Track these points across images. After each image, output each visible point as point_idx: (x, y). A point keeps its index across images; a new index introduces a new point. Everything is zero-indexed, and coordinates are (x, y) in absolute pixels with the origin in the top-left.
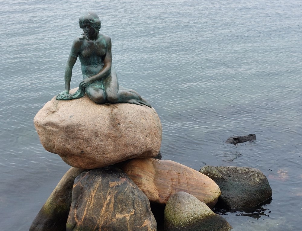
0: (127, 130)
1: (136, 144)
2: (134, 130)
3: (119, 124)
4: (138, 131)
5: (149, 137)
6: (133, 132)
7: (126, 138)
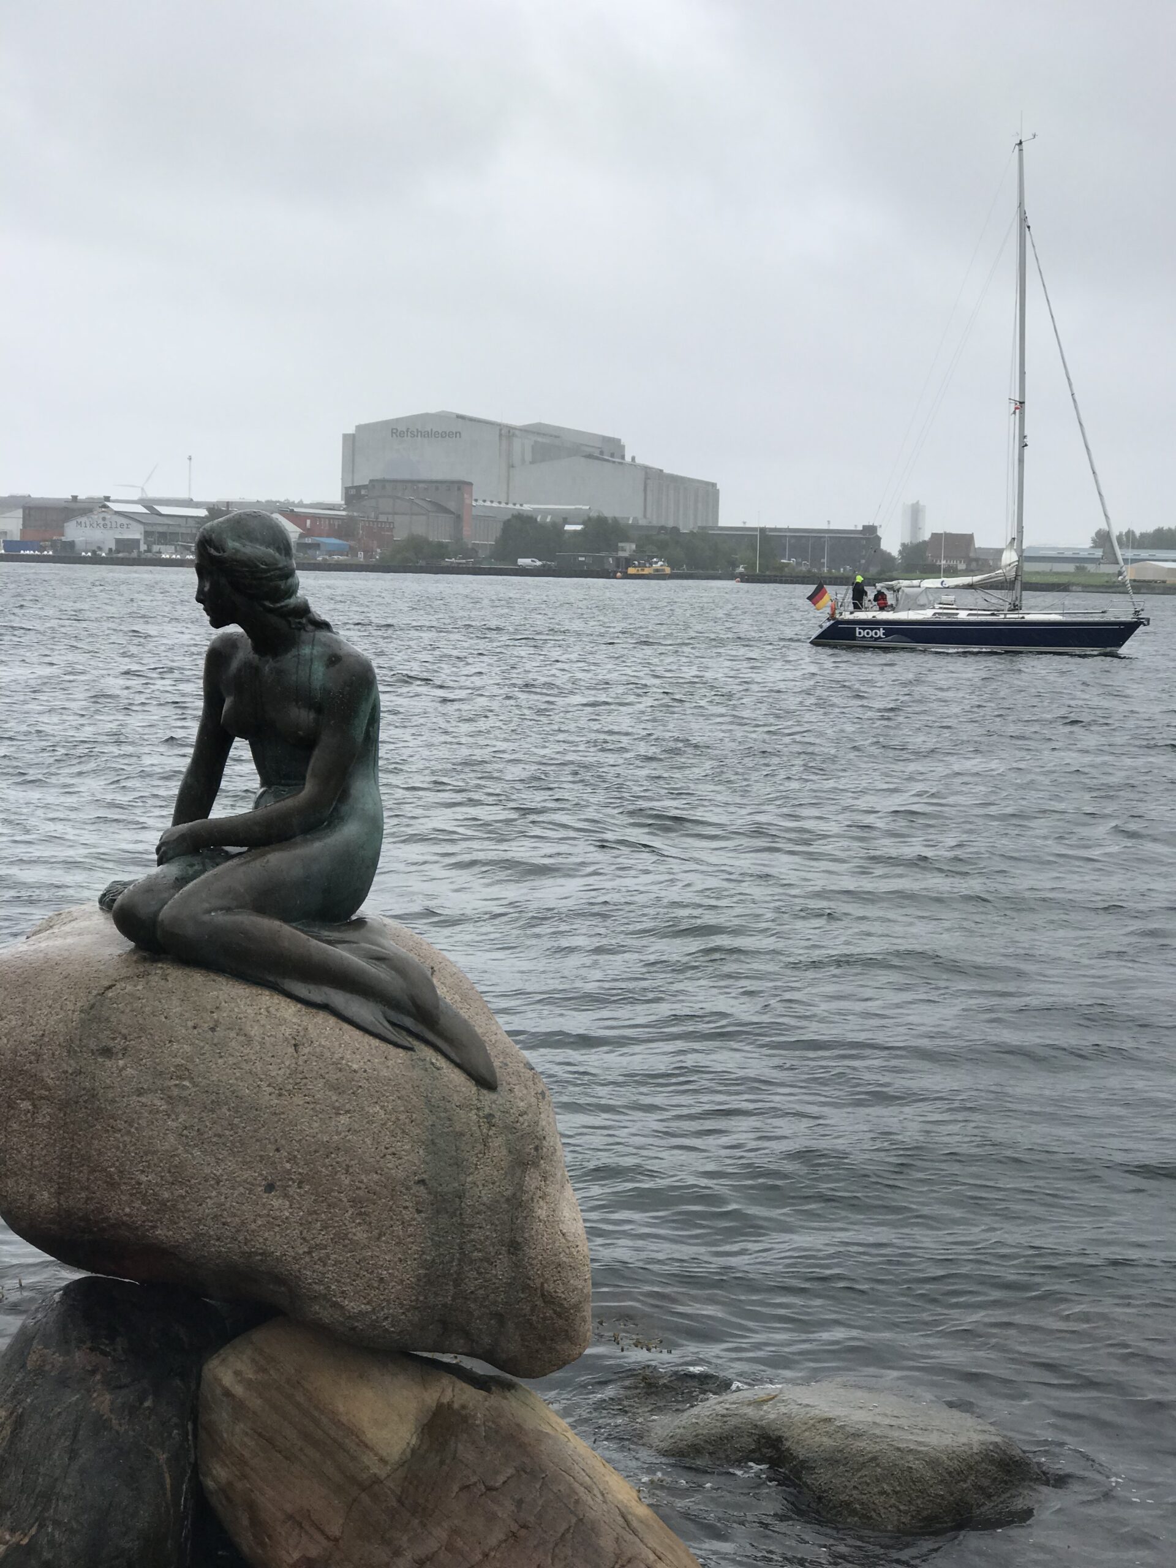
0: (143, 1099)
1: (166, 1195)
2: (182, 1117)
3: (107, 1052)
4: (220, 1136)
5: (286, 1196)
6: (175, 1124)
7: (116, 1139)
